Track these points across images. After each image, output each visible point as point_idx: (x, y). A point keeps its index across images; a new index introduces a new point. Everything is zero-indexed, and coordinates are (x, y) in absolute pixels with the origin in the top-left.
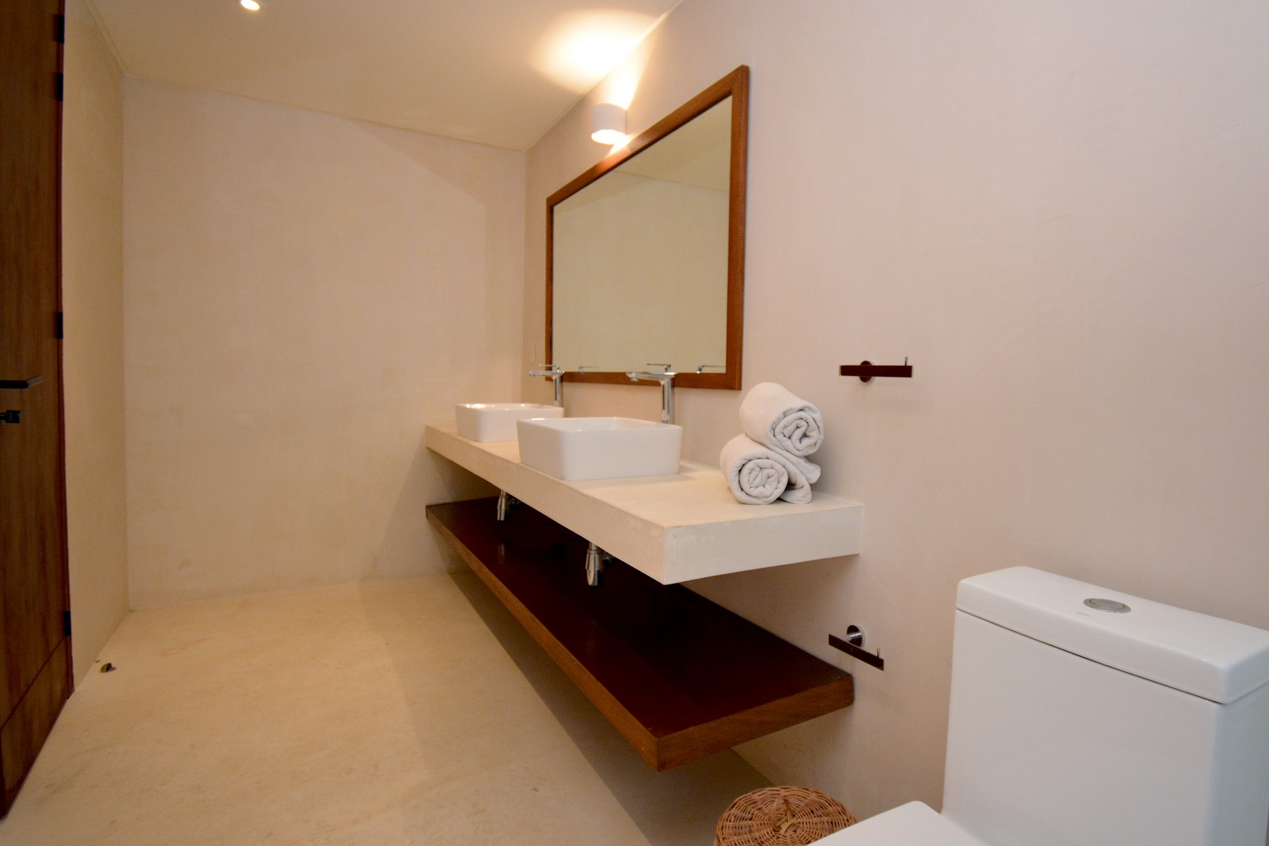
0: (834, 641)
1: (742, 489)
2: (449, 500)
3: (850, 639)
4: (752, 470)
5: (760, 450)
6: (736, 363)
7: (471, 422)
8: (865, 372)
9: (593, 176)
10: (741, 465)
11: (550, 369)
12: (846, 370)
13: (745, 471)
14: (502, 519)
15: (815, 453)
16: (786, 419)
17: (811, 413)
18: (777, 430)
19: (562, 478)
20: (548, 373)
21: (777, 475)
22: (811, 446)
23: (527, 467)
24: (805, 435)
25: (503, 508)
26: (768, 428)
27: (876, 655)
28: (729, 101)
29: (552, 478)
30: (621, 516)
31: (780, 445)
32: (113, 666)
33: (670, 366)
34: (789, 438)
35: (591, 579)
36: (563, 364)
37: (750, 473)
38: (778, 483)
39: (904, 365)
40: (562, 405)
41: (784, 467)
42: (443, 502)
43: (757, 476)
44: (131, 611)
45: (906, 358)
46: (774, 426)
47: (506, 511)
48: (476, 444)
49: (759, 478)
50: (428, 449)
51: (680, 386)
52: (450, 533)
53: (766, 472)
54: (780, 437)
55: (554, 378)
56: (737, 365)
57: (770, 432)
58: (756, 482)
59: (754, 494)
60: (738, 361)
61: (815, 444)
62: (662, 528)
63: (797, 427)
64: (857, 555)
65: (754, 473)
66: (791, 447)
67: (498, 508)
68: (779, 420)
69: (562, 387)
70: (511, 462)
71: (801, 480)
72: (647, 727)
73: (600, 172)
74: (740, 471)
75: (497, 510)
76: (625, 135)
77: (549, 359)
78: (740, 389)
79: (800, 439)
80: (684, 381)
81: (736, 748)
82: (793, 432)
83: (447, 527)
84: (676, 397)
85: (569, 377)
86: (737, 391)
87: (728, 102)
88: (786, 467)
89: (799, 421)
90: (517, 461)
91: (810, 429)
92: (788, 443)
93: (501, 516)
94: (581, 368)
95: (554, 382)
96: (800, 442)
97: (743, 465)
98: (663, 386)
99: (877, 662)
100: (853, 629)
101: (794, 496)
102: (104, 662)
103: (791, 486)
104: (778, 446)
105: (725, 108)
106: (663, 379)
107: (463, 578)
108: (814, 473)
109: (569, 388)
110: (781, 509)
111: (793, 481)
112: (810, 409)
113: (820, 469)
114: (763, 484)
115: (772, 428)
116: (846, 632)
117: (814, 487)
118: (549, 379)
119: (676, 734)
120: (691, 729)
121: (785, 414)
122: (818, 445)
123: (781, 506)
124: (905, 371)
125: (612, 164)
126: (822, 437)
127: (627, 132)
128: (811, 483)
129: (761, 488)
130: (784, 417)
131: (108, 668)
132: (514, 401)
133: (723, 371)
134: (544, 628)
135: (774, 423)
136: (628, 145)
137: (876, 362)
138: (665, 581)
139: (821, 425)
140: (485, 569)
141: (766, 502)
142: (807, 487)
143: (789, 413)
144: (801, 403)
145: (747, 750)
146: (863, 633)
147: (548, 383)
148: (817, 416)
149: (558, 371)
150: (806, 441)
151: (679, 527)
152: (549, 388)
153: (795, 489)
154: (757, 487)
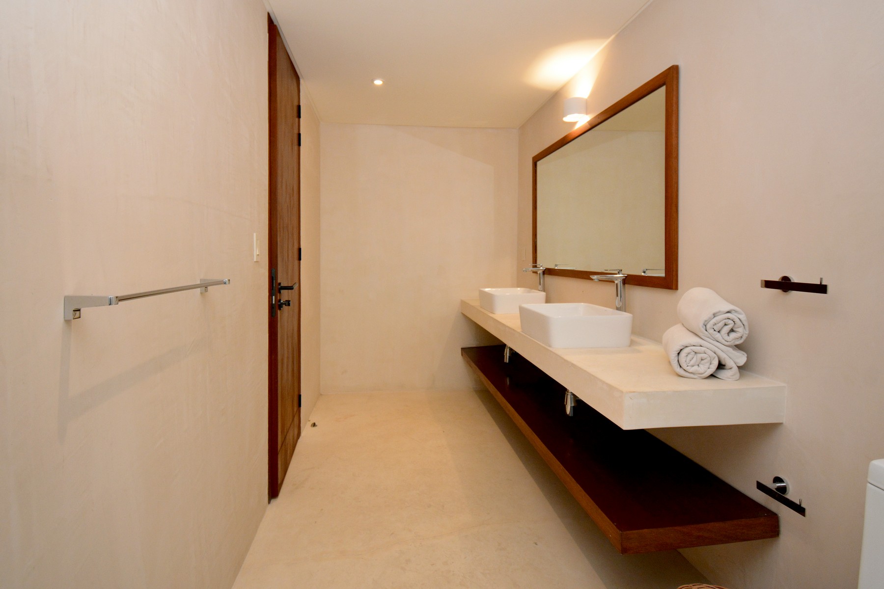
0: (761, 487)
1: (680, 366)
2: (474, 346)
3: (776, 487)
4: (689, 353)
5: (695, 340)
6: (673, 271)
7: (488, 300)
8: (785, 285)
9: (564, 142)
10: (680, 350)
11: (536, 267)
12: (769, 284)
13: (683, 354)
14: (507, 362)
15: (743, 342)
16: (716, 318)
17: (736, 314)
18: (708, 327)
19: (550, 346)
20: (535, 269)
21: (709, 359)
22: (738, 339)
23: (526, 335)
24: (732, 330)
25: (508, 355)
26: (701, 324)
27: (798, 503)
28: (664, 88)
29: (543, 345)
30: (591, 379)
31: (711, 338)
32: (316, 424)
33: (621, 270)
34: (719, 332)
35: (568, 410)
36: (544, 263)
37: (687, 356)
38: (710, 364)
39: (819, 283)
40: (544, 290)
41: (715, 353)
42: (470, 346)
43: (692, 359)
44: (321, 395)
45: (821, 279)
46: (706, 323)
47: (509, 357)
48: (491, 315)
49: (695, 359)
50: (462, 313)
51: (629, 284)
52: (476, 367)
53: (700, 356)
54: (712, 331)
55: (539, 272)
56: (674, 272)
57: (703, 327)
58: (692, 362)
59: (690, 371)
60: (675, 269)
61: (742, 337)
62: (622, 392)
63: (725, 325)
64: (781, 424)
65: (690, 356)
66: (720, 339)
67: (505, 354)
68: (710, 319)
69: (544, 277)
70: (516, 331)
71: (729, 363)
72: (613, 523)
73: (569, 140)
74: (679, 354)
75: (504, 356)
76: (585, 115)
77: (535, 260)
78: (677, 288)
79: (728, 334)
80: (632, 280)
81: (680, 550)
82: (722, 328)
83: (474, 362)
84: (626, 290)
85: (549, 272)
86: (674, 291)
87: (662, 90)
88: (717, 353)
89: (727, 321)
90: (519, 330)
91: (736, 326)
92: (718, 336)
93: (507, 360)
94: (556, 265)
95: (539, 274)
96: (728, 335)
97: (681, 350)
98: (617, 284)
99: (799, 509)
100: (777, 480)
101: (723, 374)
102: (312, 422)
103: (721, 366)
104: (708, 337)
105: (660, 94)
106: (616, 280)
107: (483, 394)
108: (741, 358)
109: (549, 279)
110: (712, 384)
111: (723, 363)
112: (736, 311)
113: (746, 355)
114: (697, 364)
115: (704, 324)
116: (772, 482)
117: (743, 369)
118: (536, 272)
119: (634, 531)
120: (646, 530)
121: (715, 315)
122: (744, 338)
123: (713, 381)
124: (821, 289)
125: (577, 135)
126: (747, 332)
127: (587, 114)
128: (738, 365)
129: (696, 368)
130: (714, 317)
131: (314, 425)
132: (513, 286)
133: (663, 275)
134: (539, 440)
135: (706, 321)
136: (588, 122)
137: (795, 279)
138: (625, 427)
139: (746, 323)
140: (499, 394)
141: (700, 377)
142: (735, 369)
143: (717, 314)
144: (729, 307)
145: (689, 553)
146: (788, 484)
147: (534, 274)
148: (743, 317)
149: (542, 268)
150: (733, 335)
151: (634, 392)
152: (535, 278)
153: (724, 369)
154: (693, 366)
